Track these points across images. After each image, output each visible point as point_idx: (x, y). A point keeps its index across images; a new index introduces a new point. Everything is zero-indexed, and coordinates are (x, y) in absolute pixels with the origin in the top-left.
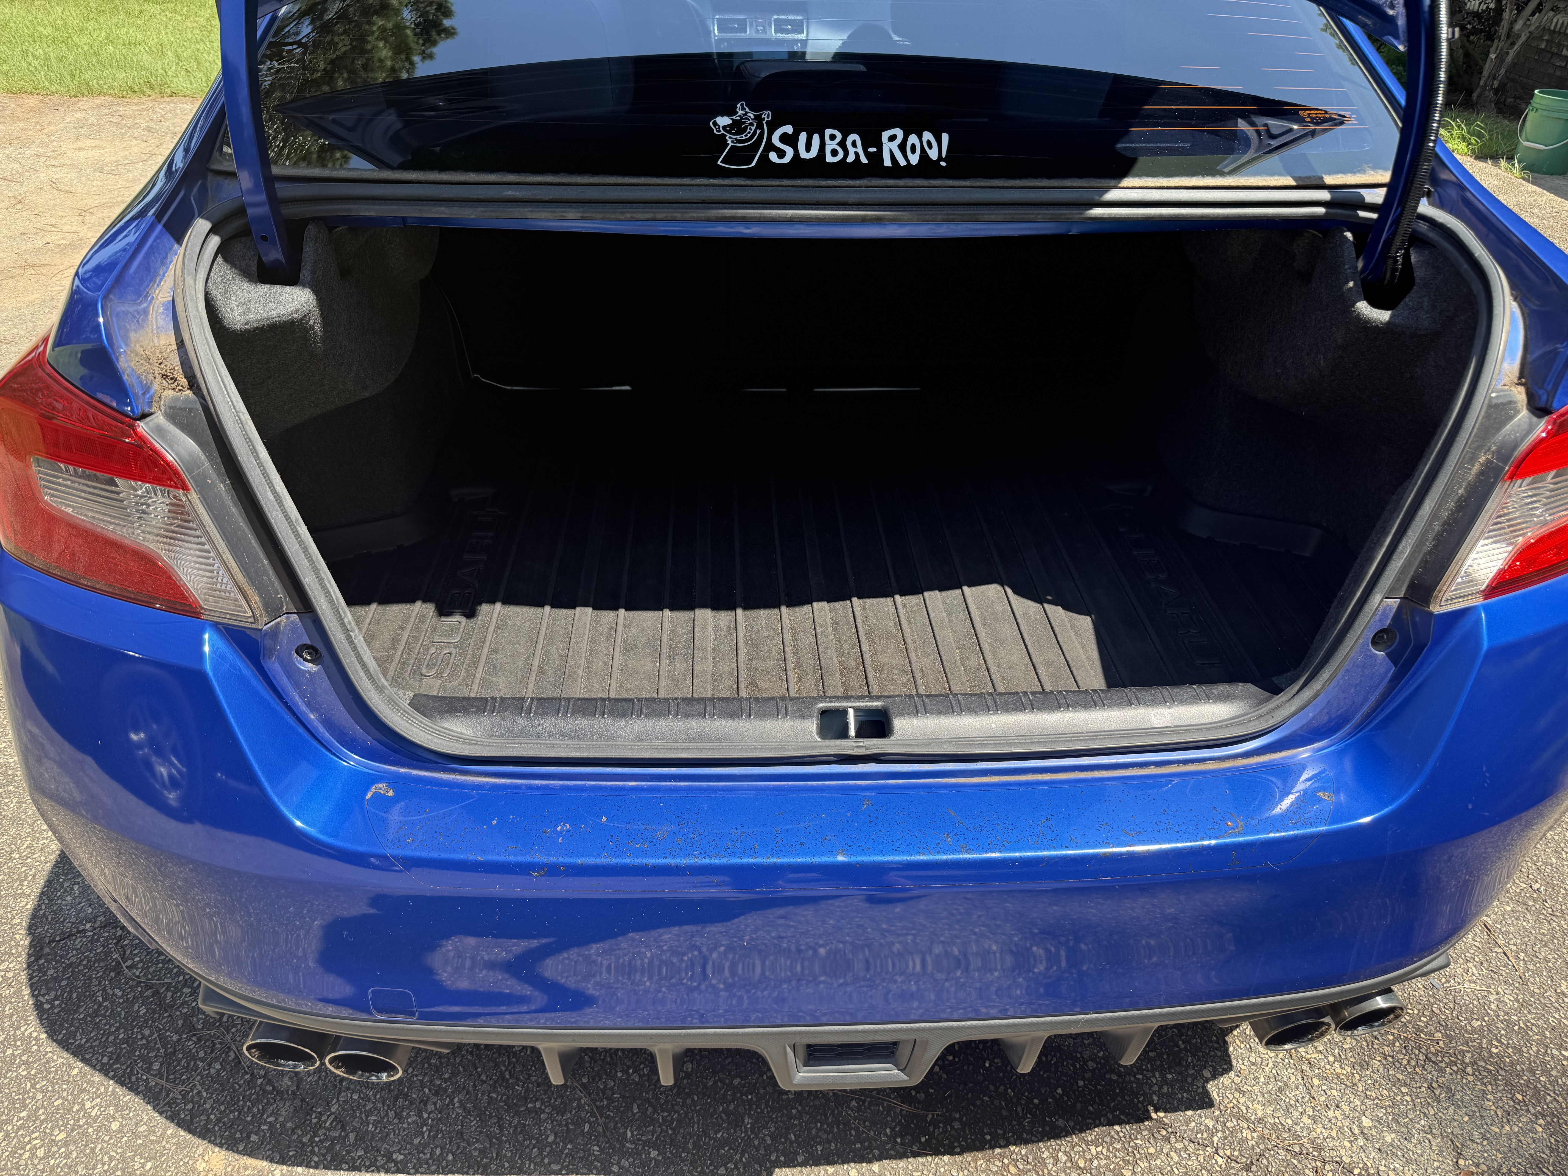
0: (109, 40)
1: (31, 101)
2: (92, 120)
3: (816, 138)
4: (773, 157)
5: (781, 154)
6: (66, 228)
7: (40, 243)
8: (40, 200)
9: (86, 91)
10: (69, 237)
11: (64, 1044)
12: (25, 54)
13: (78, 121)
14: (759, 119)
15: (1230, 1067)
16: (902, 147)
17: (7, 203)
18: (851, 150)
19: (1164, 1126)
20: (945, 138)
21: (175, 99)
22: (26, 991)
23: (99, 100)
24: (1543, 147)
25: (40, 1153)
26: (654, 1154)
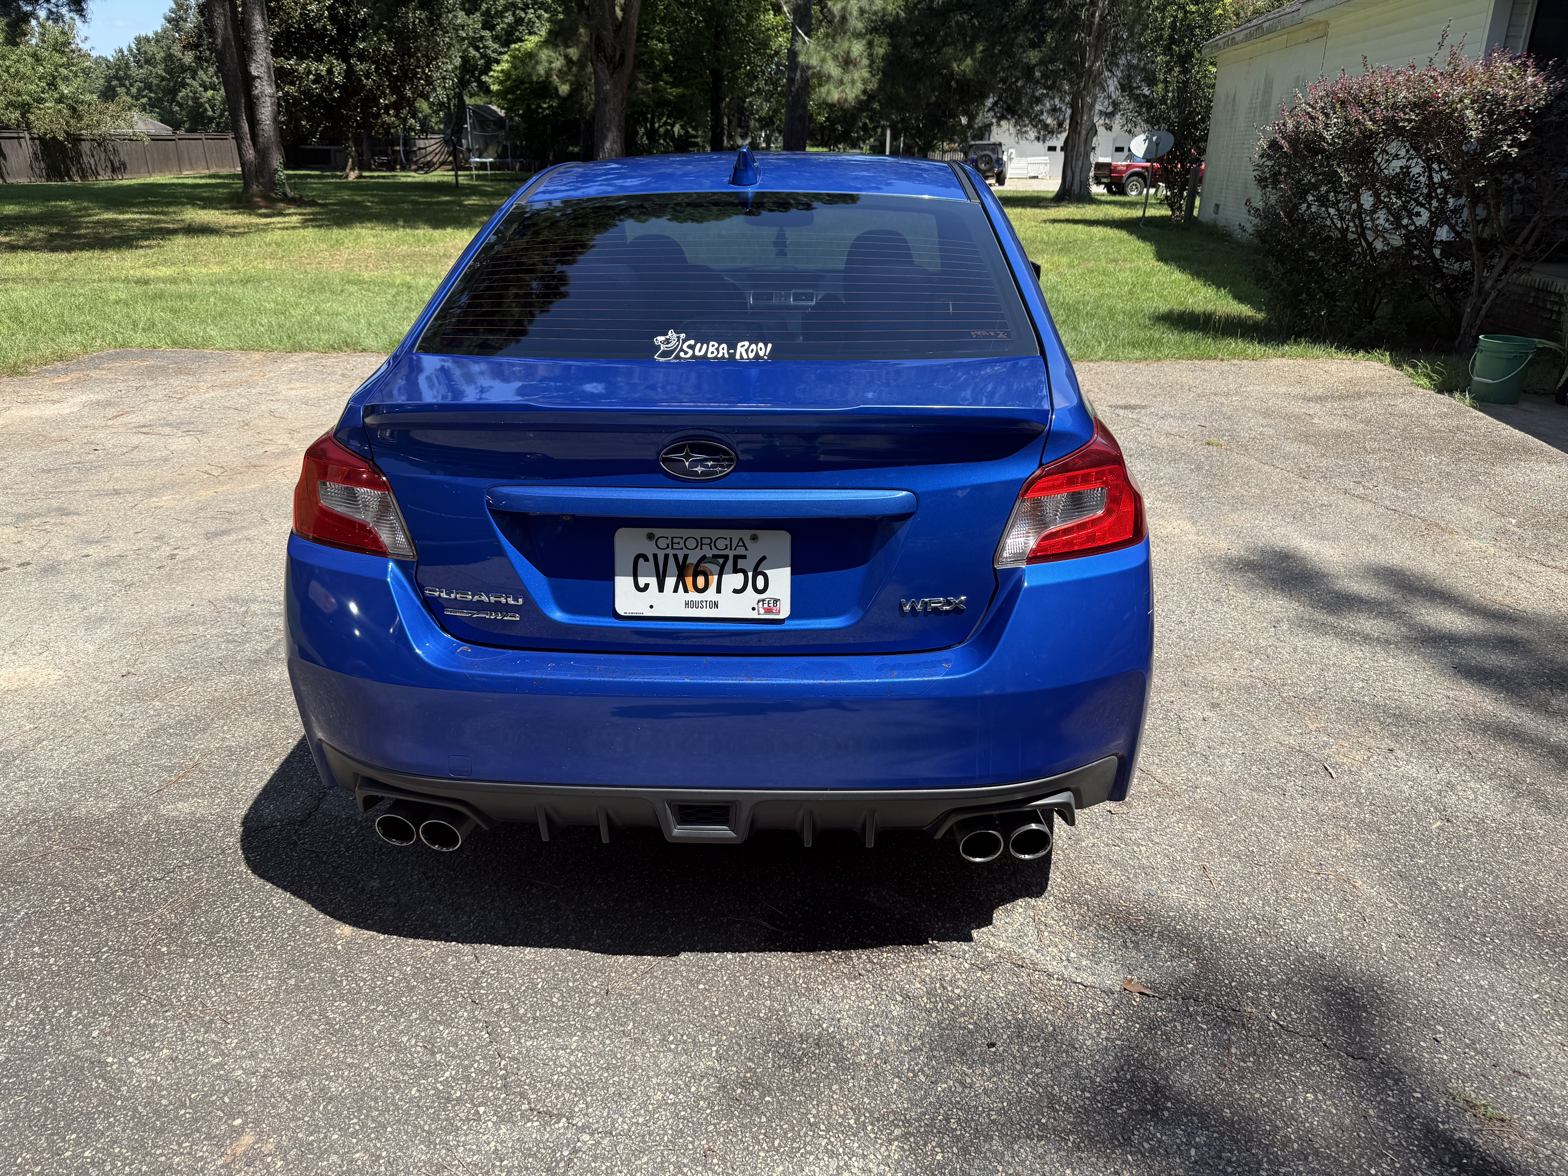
0: (317, 312)
1: (257, 356)
2: (302, 369)
3: (705, 346)
4: (682, 354)
5: (686, 353)
6: (280, 442)
7: (261, 451)
8: (261, 424)
9: (298, 348)
10: (281, 447)
11: (261, 876)
12: (253, 322)
13: (291, 369)
14: (679, 338)
15: (991, 923)
16: (747, 351)
17: (237, 425)
18: (721, 351)
19: (936, 947)
20: (770, 346)
21: (365, 354)
22: (240, 852)
23: (308, 355)
24: (1490, 381)
25: (246, 921)
26: (608, 941)
